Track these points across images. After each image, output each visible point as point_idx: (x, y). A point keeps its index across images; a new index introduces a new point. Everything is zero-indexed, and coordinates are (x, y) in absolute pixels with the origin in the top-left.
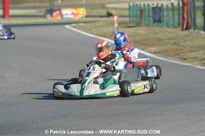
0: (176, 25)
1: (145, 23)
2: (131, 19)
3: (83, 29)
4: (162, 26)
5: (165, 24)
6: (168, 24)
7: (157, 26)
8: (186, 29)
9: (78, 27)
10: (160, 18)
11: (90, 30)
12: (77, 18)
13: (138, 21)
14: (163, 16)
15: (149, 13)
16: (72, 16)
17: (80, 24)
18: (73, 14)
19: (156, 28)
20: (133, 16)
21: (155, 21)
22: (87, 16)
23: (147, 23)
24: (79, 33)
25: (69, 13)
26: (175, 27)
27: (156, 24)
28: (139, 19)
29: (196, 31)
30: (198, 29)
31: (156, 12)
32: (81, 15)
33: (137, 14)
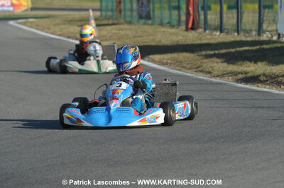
0: (175, 23)
1: (125, 19)
2: (104, 13)
3: (37, 27)
4: (152, 24)
5: (158, 21)
6: (161, 21)
7: (144, 24)
8: (192, 29)
9: (28, 24)
10: (149, 12)
11: (49, 29)
12: (19, 11)
14: (153, 11)
17: (30, 20)
18: (13, 5)
19: (147, 28)
20: (107, 10)
21: (141, 17)
22: (32, 9)
23: (128, 19)
24: (34, 33)
25: (6, 4)
26: (172, 26)
27: (143, 21)
28: (115, 13)
29: (207, 32)
30: (210, 29)
31: (142, 4)
32: (25, 6)
33: (113, 6)
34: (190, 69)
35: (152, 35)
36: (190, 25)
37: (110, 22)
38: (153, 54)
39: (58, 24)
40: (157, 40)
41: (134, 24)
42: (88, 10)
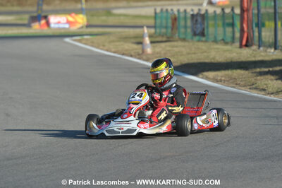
0: (229, 39)
1: (179, 36)
2: (158, 30)
3: (93, 44)
4: (206, 41)
5: (211, 38)
6: (215, 37)
7: (199, 41)
8: (246, 46)
9: (84, 42)
10: (204, 30)
11: (104, 46)
12: (74, 28)
13: (169, 35)
14: (207, 27)
15: (186, 22)
16: (67, 26)
17: (86, 37)
18: (68, 22)
20: (161, 27)
21: (195, 34)
22: (88, 26)
23: (182, 36)
24: (88, 50)
25: (62, 21)
26: (226, 43)
27: (197, 38)
28: (170, 30)
29: (261, 49)
30: (264, 46)
31: (197, 21)
32: (80, 23)
33: (167, 23)
34: (245, 86)
35: (205, 52)
36: (244, 42)
37: (164, 39)
38: (208, 71)
39: (113, 41)
40: (212, 57)
41: (188, 41)
42: (142, 27)
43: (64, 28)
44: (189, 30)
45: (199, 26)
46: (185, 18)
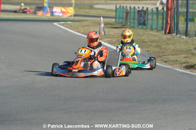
0: (160, 29)
1: (130, 25)
2: (117, 20)
3: (71, 27)
4: (146, 29)
5: (149, 26)
6: (152, 27)
7: (141, 28)
8: (169, 33)
9: (66, 25)
10: (145, 21)
11: (77, 29)
12: (66, 16)
13: (124, 23)
14: (147, 21)
15: (134, 16)
16: (61, 14)
17: (68, 22)
18: (62, 12)
19: (141, 31)
20: (119, 18)
21: (140, 24)
22: (75, 15)
23: (132, 25)
24: (67, 31)
25: (58, 11)
26: (158, 31)
27: (141, 26)
28: (124, 20)
29: (178, 35)
30: (180, 34)
31: (141, 15)
32: (70, 13)
33: (123, 16)
36: (168, 31)
41: (135, 28)
42: (100, 17)
43: (59, 16)
44: (136, 21)
45: (142, 18)
46: (134, 13)
